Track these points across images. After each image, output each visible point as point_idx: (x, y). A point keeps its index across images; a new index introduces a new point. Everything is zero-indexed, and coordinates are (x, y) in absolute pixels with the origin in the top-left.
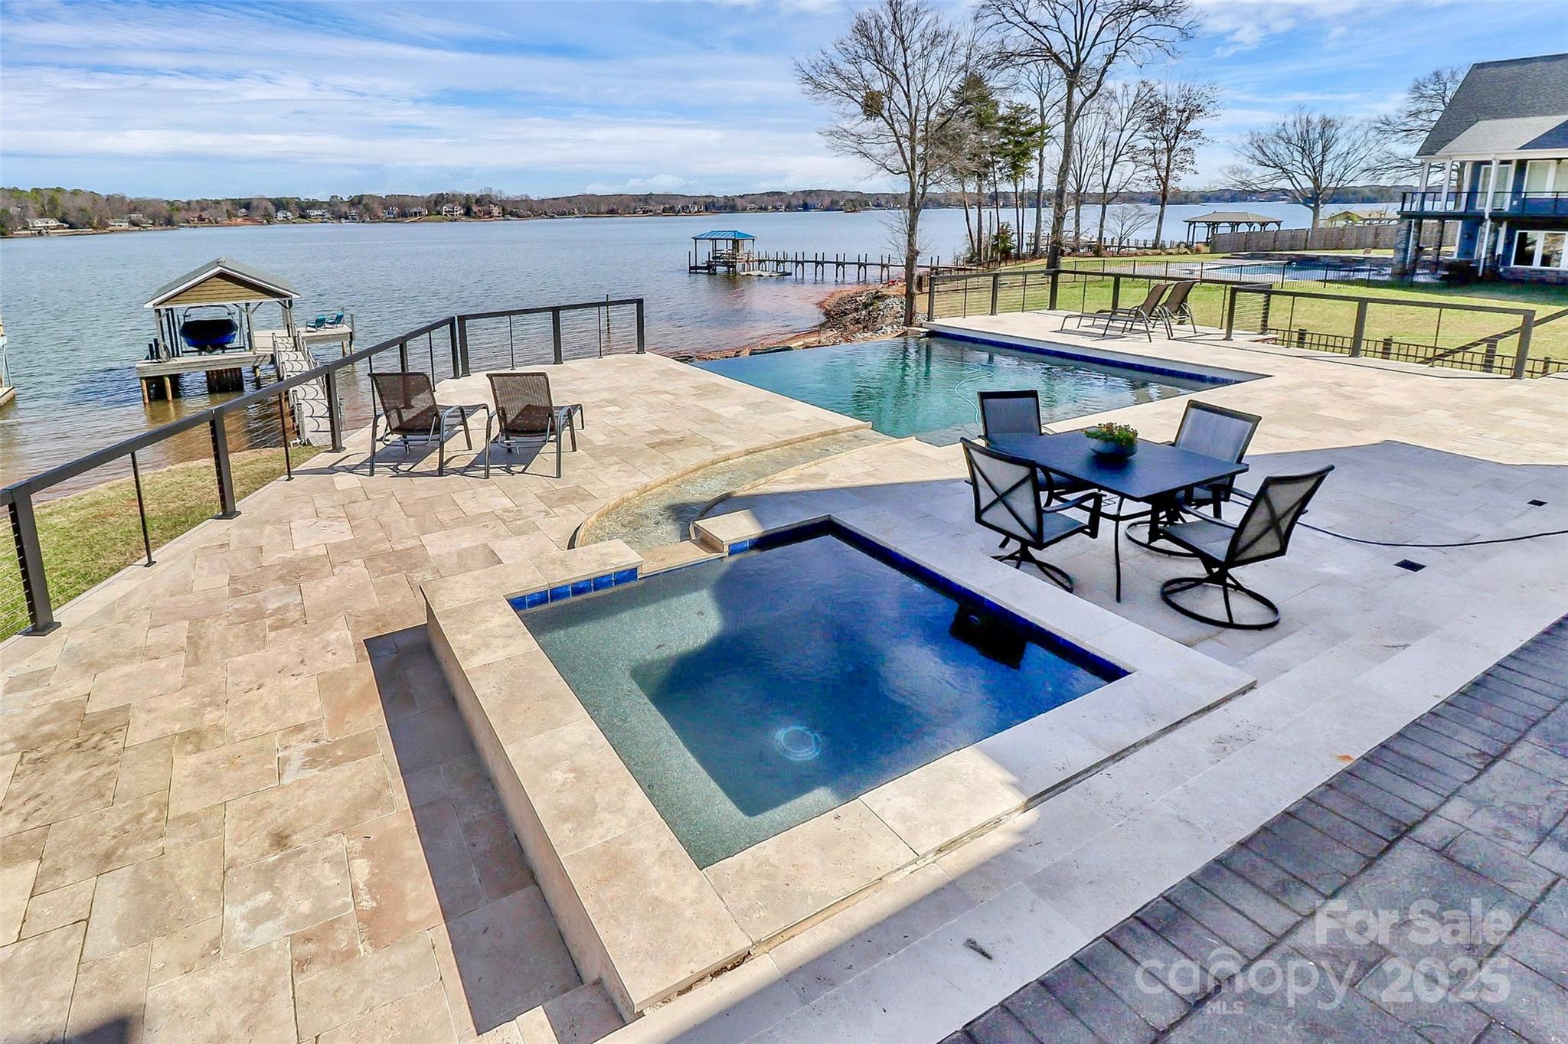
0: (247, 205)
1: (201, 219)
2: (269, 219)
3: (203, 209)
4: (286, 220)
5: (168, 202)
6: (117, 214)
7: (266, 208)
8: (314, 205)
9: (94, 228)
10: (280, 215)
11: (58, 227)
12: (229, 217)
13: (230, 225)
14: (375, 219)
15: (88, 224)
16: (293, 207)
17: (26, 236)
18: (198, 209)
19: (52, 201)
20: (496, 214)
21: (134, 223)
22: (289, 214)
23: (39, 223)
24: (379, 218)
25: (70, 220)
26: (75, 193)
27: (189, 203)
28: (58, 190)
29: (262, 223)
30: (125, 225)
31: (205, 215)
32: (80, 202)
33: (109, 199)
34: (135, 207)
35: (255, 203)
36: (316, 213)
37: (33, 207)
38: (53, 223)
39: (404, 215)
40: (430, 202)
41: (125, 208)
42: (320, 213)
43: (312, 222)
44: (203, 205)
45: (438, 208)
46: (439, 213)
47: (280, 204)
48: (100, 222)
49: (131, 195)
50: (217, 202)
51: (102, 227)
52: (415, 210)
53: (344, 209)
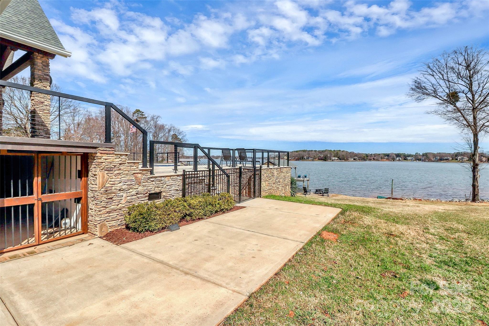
0: (388, 155)
1: (374, 159)
2: (394, 160)
3: (375, 156)
4: (399, 160)
5: (366, 154)
6: (351, 157)
7: (393, 156)
8: (409, 156)
9: (345, 160)
10: (398, 158)
11: (337, 160)
12: (382, 159)
13: (381, 161)
14: (430, 160)
15: (344, 159)
16: (402, 156)
17: (330, 161)
18: (374, 156)
19: (337, 153)
20: (485, 161)
21: (354, 159)
22: (400, 158)
23: (333, 158)
24: (431, 160)
25: (340, 158)
26: (343, 151)
27: (371, 154)
28: (340, 150)
29: (391, 161)
30: (352, 160)
31: (375, 158)
32: (343, 153)
33: (350, 153)
34: (356, 155)
35: (390, 155)
36: (410, 158)
37: (333, 154)
38: (336, 158)
39: (441, 160)
40: (453, 155)
41: (353, 155)
42: (411, 158)
43: (408, 161)
44: (375, 155)
45: (456, 158)
46: (457, 159)
47: (398, 155)
48: (346, 159)
49: (356, 152)
50: (379, 154)
51: (347, 160)
52: (446, 158)
53: (419, 157)
